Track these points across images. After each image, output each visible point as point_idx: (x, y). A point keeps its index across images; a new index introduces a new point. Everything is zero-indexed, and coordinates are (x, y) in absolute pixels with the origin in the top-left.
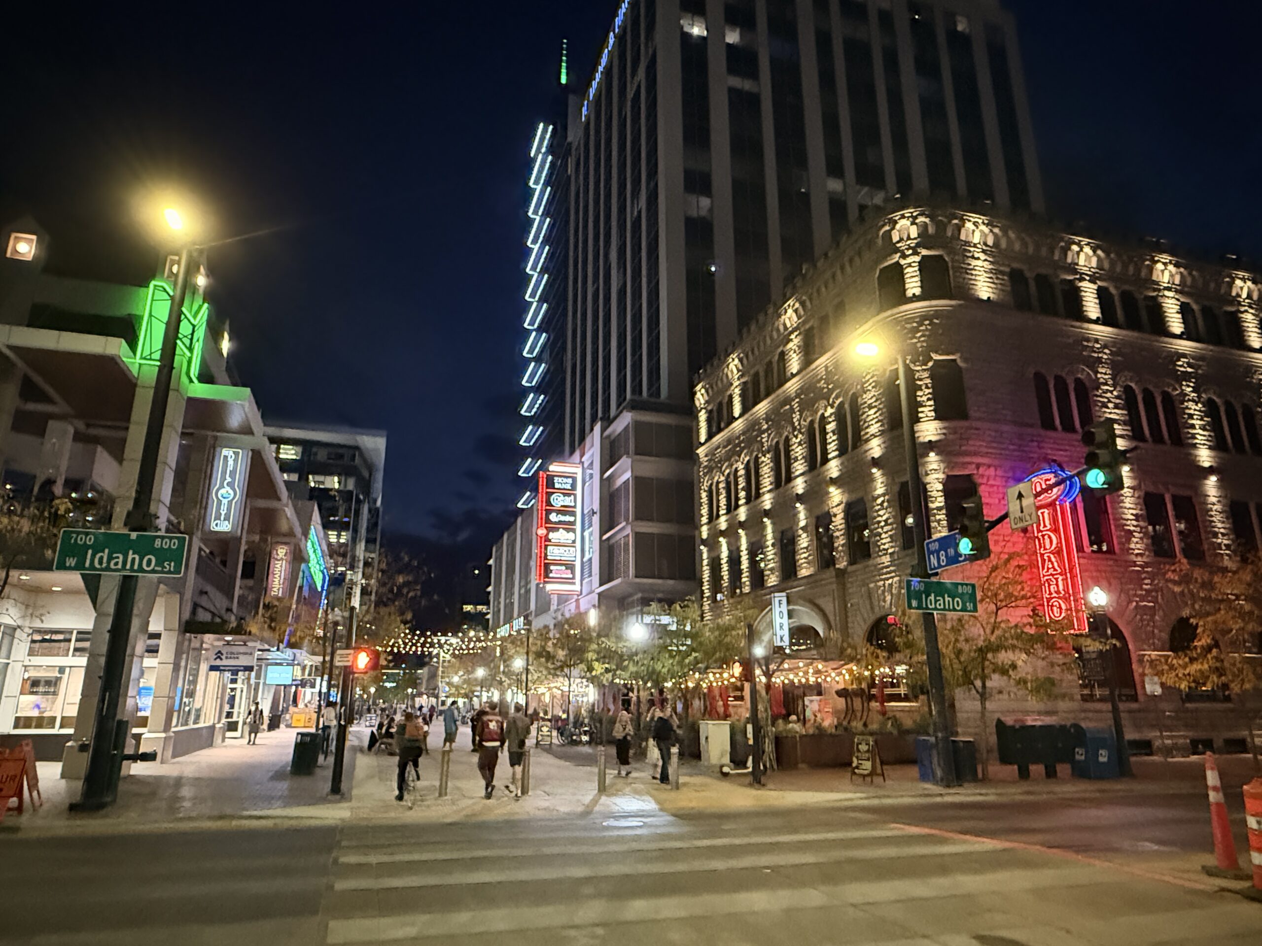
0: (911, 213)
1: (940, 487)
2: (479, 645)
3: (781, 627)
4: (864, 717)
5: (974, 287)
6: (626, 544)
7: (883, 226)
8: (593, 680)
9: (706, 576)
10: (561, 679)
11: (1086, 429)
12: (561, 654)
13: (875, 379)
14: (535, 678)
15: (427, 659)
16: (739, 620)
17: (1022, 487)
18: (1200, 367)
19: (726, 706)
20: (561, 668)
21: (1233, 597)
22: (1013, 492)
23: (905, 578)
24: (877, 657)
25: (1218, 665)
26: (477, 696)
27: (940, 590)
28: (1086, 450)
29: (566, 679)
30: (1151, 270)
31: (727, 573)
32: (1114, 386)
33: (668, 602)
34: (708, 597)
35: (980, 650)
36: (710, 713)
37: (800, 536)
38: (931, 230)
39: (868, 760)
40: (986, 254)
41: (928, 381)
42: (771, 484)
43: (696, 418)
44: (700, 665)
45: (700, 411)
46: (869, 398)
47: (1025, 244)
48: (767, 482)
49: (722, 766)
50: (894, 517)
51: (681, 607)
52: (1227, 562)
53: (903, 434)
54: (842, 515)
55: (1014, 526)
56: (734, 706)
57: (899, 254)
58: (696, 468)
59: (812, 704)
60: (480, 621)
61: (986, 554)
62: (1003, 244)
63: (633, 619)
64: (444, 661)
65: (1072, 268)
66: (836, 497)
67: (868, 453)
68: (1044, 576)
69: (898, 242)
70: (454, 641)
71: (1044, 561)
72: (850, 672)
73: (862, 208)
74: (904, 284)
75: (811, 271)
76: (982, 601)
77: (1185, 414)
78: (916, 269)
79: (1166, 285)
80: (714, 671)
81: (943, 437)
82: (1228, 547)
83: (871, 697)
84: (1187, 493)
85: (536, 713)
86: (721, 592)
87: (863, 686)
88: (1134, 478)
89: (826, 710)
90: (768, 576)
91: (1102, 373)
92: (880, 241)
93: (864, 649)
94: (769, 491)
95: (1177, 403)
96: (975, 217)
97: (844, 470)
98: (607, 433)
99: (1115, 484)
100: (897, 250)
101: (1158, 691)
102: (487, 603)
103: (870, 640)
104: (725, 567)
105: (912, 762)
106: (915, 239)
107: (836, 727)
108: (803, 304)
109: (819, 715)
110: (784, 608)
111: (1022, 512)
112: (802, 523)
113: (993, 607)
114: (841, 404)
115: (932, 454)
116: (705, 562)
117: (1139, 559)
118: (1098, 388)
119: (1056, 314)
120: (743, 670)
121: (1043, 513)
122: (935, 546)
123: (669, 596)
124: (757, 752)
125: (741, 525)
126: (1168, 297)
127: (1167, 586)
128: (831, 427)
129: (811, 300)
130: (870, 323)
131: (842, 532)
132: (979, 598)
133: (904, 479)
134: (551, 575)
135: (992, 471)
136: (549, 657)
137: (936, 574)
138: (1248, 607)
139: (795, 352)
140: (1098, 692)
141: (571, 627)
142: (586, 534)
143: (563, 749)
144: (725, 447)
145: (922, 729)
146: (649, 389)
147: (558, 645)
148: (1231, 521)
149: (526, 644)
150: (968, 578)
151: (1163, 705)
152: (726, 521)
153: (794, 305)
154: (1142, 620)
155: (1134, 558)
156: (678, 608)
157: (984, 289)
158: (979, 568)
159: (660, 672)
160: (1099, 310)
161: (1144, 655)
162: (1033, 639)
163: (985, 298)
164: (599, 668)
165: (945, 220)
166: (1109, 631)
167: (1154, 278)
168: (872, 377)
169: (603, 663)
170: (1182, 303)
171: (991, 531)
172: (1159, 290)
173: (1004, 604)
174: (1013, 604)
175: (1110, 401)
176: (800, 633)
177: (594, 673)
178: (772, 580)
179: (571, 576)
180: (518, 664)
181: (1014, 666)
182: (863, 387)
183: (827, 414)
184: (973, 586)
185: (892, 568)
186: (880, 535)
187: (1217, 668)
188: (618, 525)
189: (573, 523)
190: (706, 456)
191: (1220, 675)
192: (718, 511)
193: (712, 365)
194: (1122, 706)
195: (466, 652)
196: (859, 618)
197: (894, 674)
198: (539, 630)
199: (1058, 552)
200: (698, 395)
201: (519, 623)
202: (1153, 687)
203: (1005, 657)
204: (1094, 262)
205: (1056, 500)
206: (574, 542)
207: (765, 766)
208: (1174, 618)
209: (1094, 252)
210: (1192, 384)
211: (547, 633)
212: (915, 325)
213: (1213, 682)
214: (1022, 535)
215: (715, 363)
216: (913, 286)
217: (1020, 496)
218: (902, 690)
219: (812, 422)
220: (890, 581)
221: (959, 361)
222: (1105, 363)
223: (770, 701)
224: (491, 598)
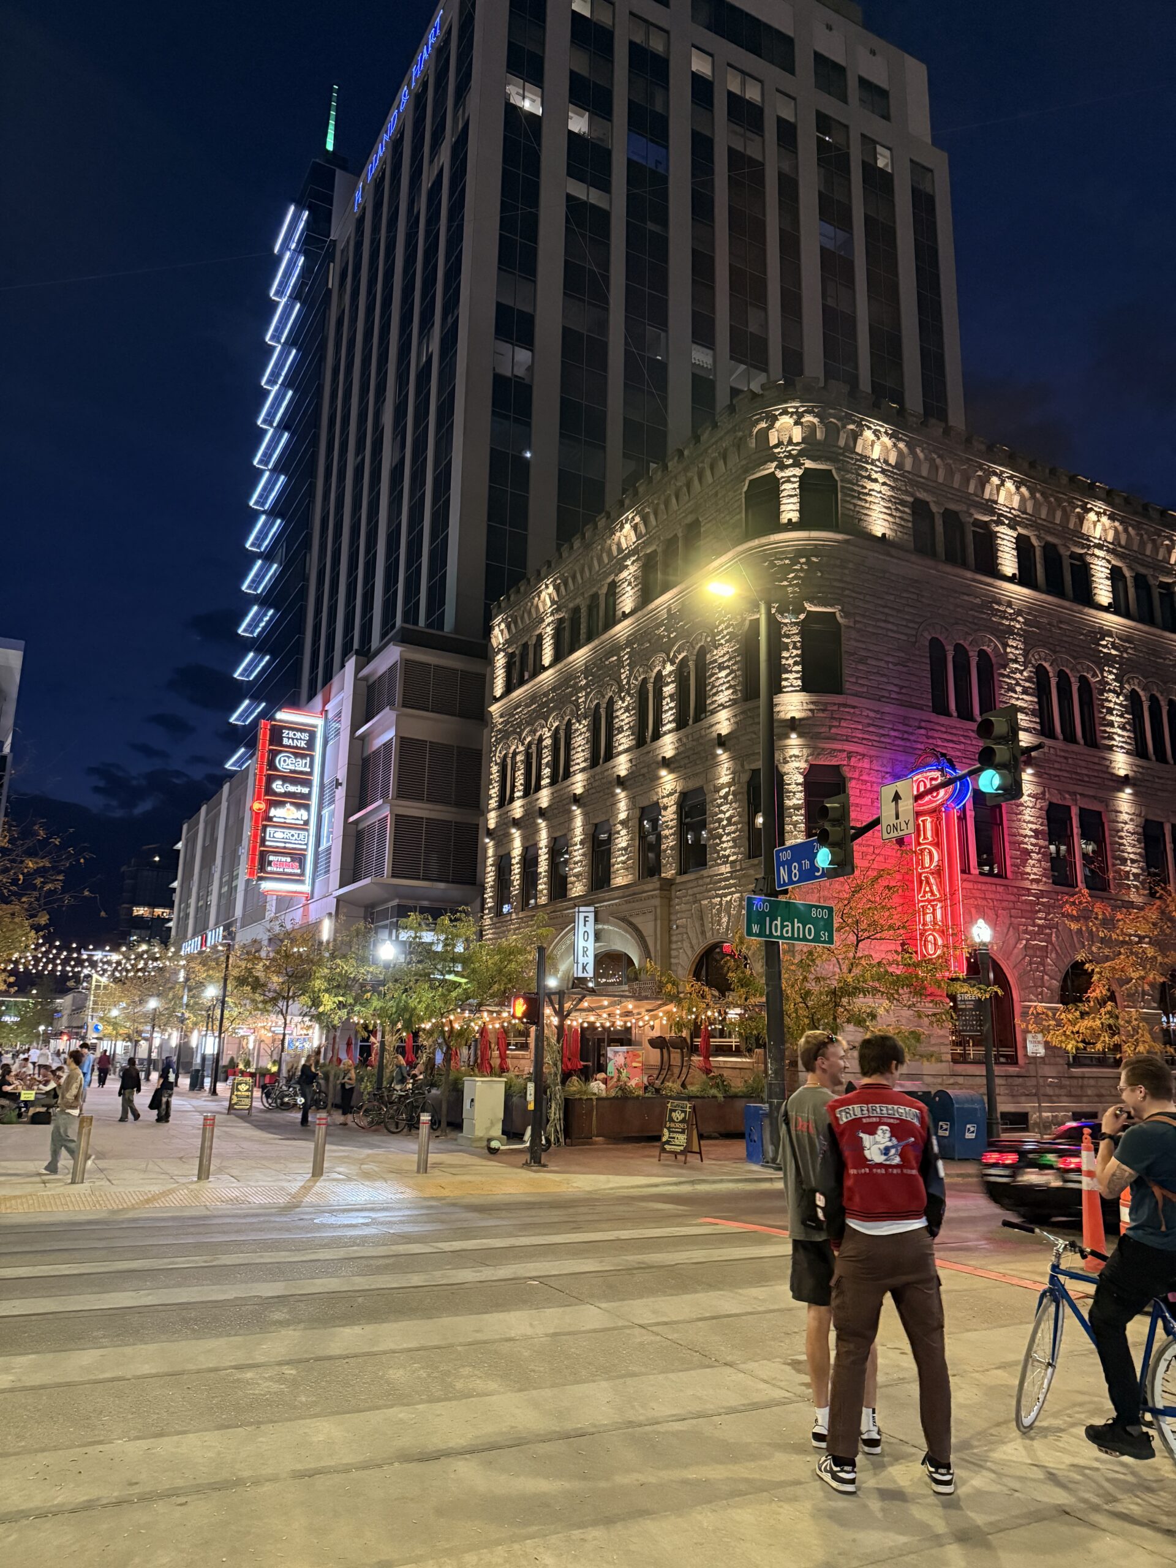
0: (797, 408)
1: (801, 779)
2: (151, 964)
3: (585, 952)
4: (683, 1077)
5: (866, 518)
6: (383, 829)
7: (757, 422)
8: (318, 1018)
9: (490, 879)
10: (273, 1017)
11: (985, 716)
12: (276, 981)
13: (730, 630)
14: (235, 1014)
15: (71, 984)
16: (529, 940)
17: (901, 786)
18: (1126, 650)
19: (503, 1057)
20: (274, 1001)
21: (1137, 939)
22: (888, 792)
23: (746, 895)
24: (703, 997)
25: (1111, 1021)
26: (146, 1039)
27: (790, 912)
28: (981, 744)
29: (280, 1016)
30: (1081, 519)
31: (518, 877)
32: (1025, 665)
33: (433, 913)
34: (489, 908)
35: (833, 993)
36: (481, 1066)
37: (618, 832)
38: (820, 435)
39: (683, 1132)
40: (887, 476)
41: (797, 638)
42: (585, 761)
43: (490, 663)
44: (471, 1001)
45: (498, 653)
46: (721, 654)
47: (934, 468)
48: (580, 757)
49: (489, 1140)
50: (740, 816)
51: (451, 920)
52: (1134, 897)
53: (759, 707)
54: (674, 808)
55: (886, 836)
56: (514, 1057)
57: (775, 463)
58: (485, 731)
59: (616, 1056)
60: (158, 931)
61: (849, 868)
62: (908, 465)
63: (384, 934)
64: (98, 987)
65: (989, 506)
66: (668, 782)
67: (714, 728)
68: (919, 901)
69: (776, 446)
70: (115, 957)
71: (921, 882)
72: (668, 1014)
73: (735, 392)
74: (779, 504)
75: (659, 473)
76: (839, 929)
77: (1103, 707)
78: (796, 485)
79: (1097, 541)
80: (490, 1008)
81: (810, 714)
82: (1136, 876)
83: (694, 1050)
84: (1096, 807)
85: (233, 1064)
86: (509, 903)
87: (684, 1034)
88: (1038, 784)
89: (635, 1064)
90: (573, 883)
91: (1012, 646)
92: (752, 443)
93: (688, 985)
94: (583, 770)
95: (1095, 692)
96: (876, 424)
97: (682, 749)
98: (365, 672)
99: (1013, 790)
100: (773, 458)
101: (1041, 1051)
102: (170, 905)
103: (697, 975)
104: (516, 869)
105: (740, 1136)
106: (798, 444)
107: (646, 1088)
108: (645, 519)
109: (624, 1073)
110: (590, 927)
111: (897, 817)
112: (622, 816)
113: (852, 938)
114: (684, 662)
115: (794, 736)
116: (490, 861)
117: (1035, 886)
118: (1005, 667)
119: (964, 565)
120: (527, 1009)
121: (923, 821)
122: (786, 856)
123: (436, 905)
124: (539, 1119)
125: (542, 813)
126: (1098, 557)
127: (1063, 922)
128: (669, 690)
129: (656, 514)
130: (730, 554)
131: (671, 831)
132: (836, 925)
133: (754, 766)
134: (269, 869)
135: (865, 764)
136: (257, 985)
137: (786, 892)
138: (1151, 952)
139: (630, 584)
140: (972, 1051)
141: (293, 941)
142: (326, 812)
143: (268, 1115)
144: (527, 706)
145: (753, 1094)
146: (428, 617)
147: (274, 966)
148: (1143, 845)
149: (224, 966)
150: (826, 899)
151: (1047, 1070)
152: (523, 806)
153: (633, 518)
154: (1031, 963)
155: (1027, 884)
156: (447, 922)
157: (879, 523)
158: (840, 888)
159: (415, 1008)
160: (1016, 565)
161: (1030, 1007)
162: (898, 982)
163: (879, 535)
164: (328, 1002)
165: (839, 424)
166: (991, 976)
167: (1085, 530)
168: (726, 628)
169: (336, 996)
170: (1113, 566)
171: (859, 840)
172: (1089, 547)
173: (866, 934)
174: (878, 936)
175: (1018, 684)
176: (607, 961)
177: (321, 1009)
178: (577, 889)
179: (299, 871)
180: (211, 992)
181: (873, 1016)
182: (714, 641)
183: (664, 673)
184: (830, 910)
185: (732, 881)
186: (720, 837)
187: (1110, 1026)
188: (372, 803)
189: (307, 797)
190: (501, 716)
191: (1113, 1035)
192: (512, 792)
193: (518, 591)
194: (998, 1070)
195: (131, 974)
196: (686, 944)
197: (724, 1019)
198: (244, 946)
199: (938, 872)
200: (496, 631)
201: (215, 936)
202: (1035, 1047)
203: (861, 1003)
204: (1016, 502)
205: (942, 804)
206: (306, 823)
207: (548, 1140)
208: (1067, 962)
209: (1018, 488)
210: (1115, 671)
211: (258, 951)
212: (787, 562)
213: (1104, 1041)
214: (897, 847)
215: (522, 589)
216: (790, 510)
217: (897, 797)
218: (734, 1041)
219: (645, 681)
220: (728, 898)
221: (838, 615)
222: (1018, 634)
223: (561, 1051)
224: (176, 898)
